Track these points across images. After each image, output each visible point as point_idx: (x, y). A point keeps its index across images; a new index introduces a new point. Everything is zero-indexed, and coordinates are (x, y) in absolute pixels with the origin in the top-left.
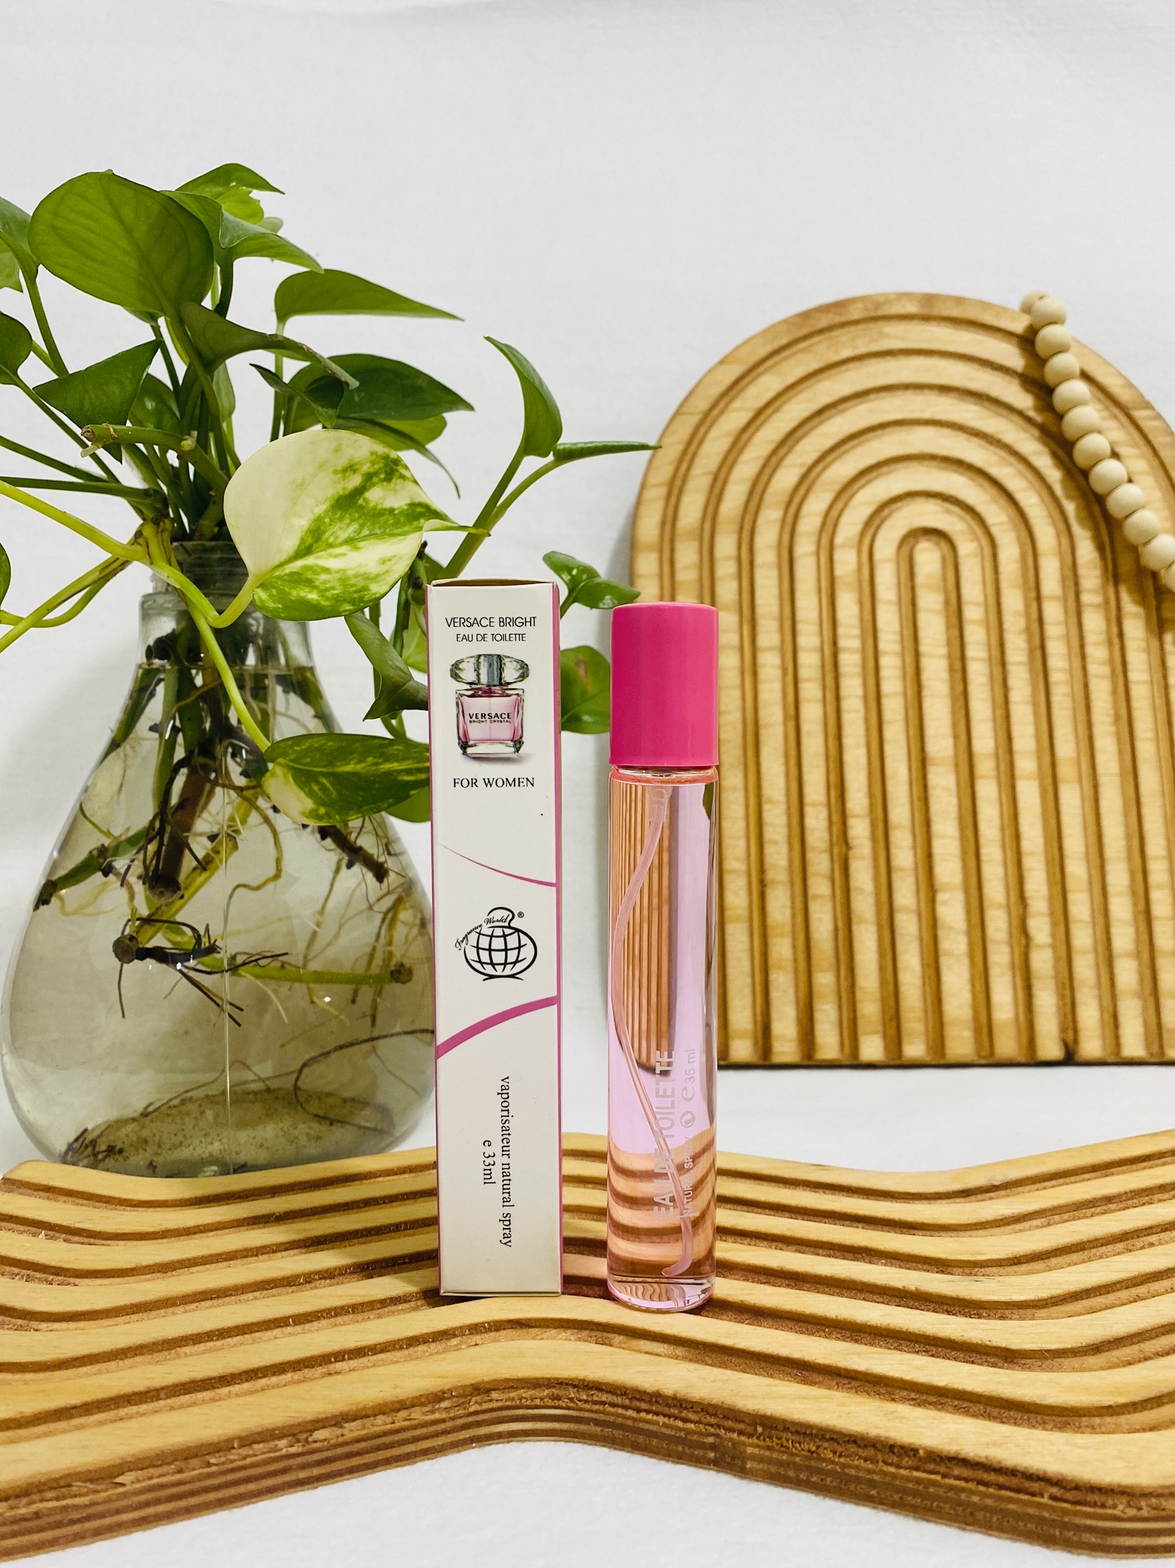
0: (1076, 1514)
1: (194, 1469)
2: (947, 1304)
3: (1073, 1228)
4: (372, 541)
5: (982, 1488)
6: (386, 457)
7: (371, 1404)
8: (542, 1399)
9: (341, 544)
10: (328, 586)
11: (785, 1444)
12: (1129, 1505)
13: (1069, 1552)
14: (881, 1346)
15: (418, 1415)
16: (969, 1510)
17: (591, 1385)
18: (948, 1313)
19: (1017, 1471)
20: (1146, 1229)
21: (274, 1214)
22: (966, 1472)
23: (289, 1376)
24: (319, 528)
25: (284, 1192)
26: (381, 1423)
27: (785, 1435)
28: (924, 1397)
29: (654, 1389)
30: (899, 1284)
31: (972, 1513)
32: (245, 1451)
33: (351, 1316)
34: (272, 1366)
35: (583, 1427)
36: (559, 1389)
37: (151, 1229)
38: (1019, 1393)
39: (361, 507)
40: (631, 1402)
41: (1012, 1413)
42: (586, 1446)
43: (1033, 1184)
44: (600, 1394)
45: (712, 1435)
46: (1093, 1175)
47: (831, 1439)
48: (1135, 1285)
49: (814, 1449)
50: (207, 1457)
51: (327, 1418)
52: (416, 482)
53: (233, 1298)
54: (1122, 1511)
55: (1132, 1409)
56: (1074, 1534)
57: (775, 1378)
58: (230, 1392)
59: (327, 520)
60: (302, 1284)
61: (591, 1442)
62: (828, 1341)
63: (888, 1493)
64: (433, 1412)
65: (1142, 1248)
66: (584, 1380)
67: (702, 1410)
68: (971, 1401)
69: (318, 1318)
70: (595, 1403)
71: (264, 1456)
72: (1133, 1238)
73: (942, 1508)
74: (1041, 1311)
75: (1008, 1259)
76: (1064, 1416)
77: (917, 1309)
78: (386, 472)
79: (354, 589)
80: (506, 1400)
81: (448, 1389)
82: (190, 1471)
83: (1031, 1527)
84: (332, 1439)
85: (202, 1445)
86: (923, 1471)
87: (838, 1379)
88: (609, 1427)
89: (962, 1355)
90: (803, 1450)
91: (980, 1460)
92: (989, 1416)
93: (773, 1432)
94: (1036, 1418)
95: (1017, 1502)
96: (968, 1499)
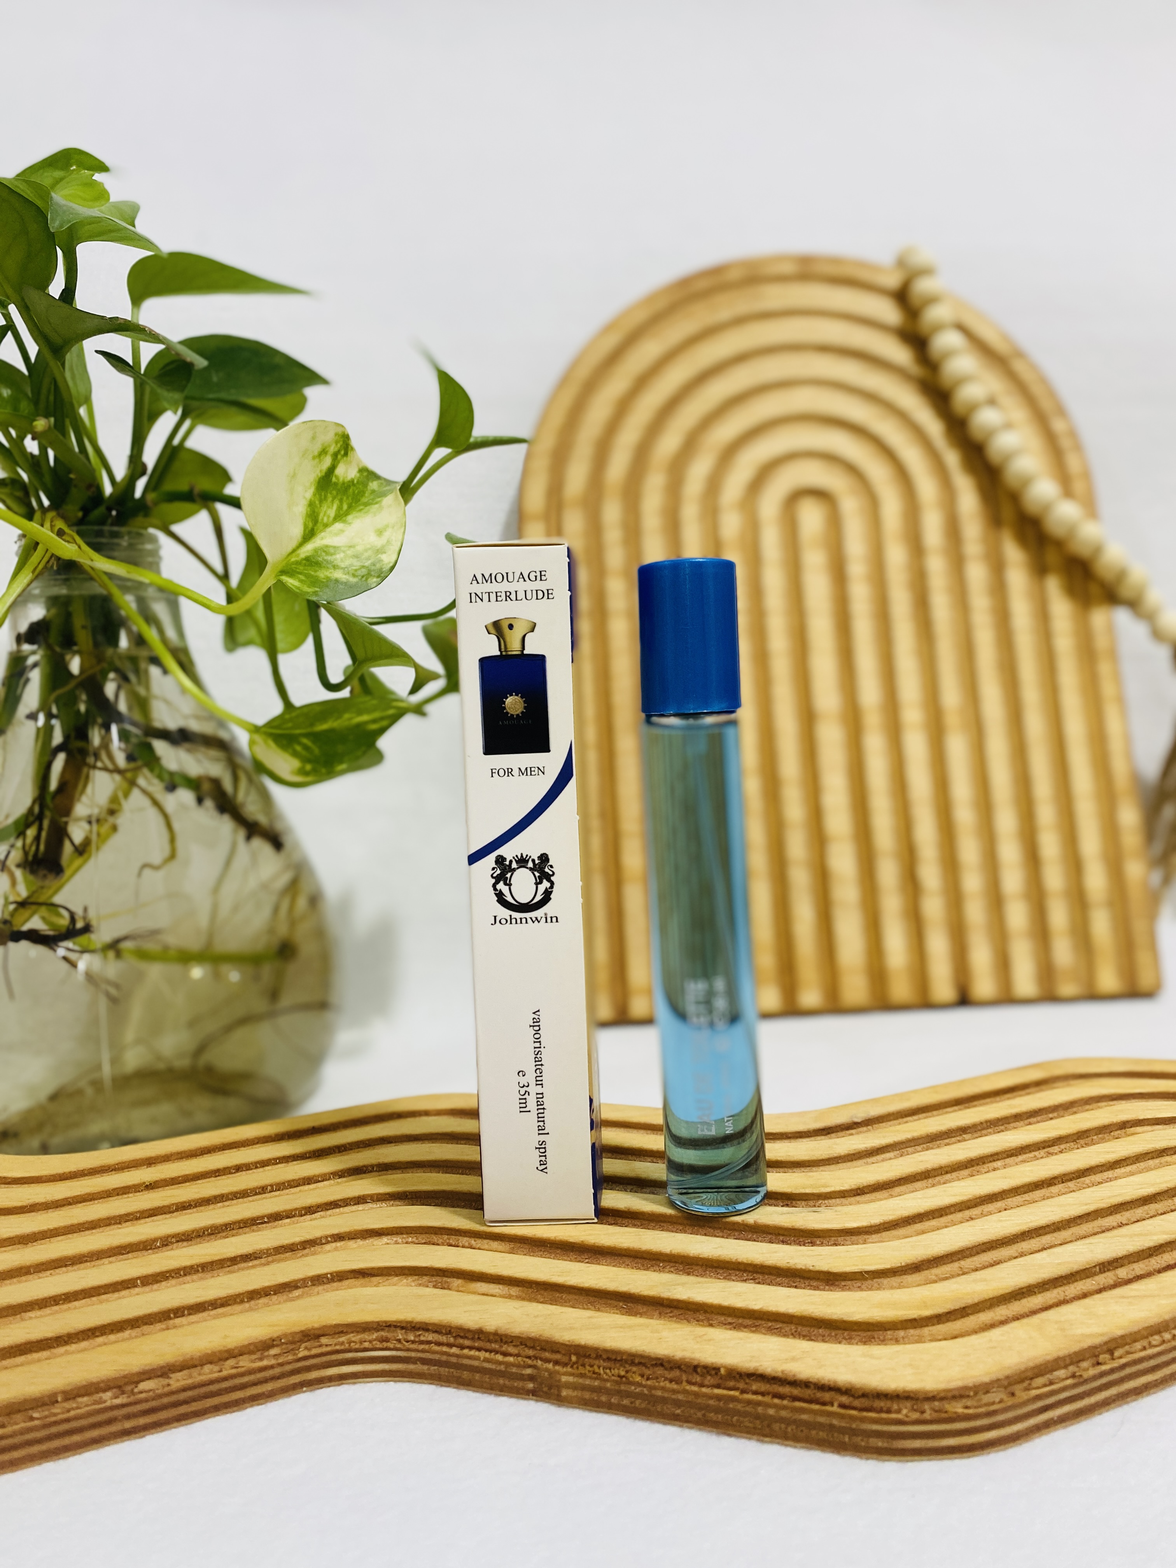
0: (863, 1420)
1: (17, 1424)
2: (783, 1235)
3: (921, 1158)
5: (776, 1401)
7: (199, 1354)
8: (370, 1342)
11: (597, 1370)
12: (913, 1410)
13: (859, 1457)
14: (711, 1277)
15: (246, 1363)
16: (766, 1423)
17: (418, 1326)
18: (783, 1242)
19: (810, 1382)
20: (991, 1155)
21: (144, 1183)
22: (763, 1387)
23: (127, 1333)
25: (160, 1162)
26: (209, 1372)
27: (597, 1362)
28: (740, 1321)
29: (477, 1326)
31: (768, 1426)
32: (69, 1404)
33: (200, 1275)
34: (109, 1325)
35: (411, 1367)
36: (388, 1332)
37: (19, 1204)
38: (830, 1313)
40: (455, 1340)
41: (820, 1330)
42: (414, 1385)
43: (894, 1119)
44: (427, 1334)
45: (530, 1366)
46: (956, 1108)
47: (640, 1363)
48: (969, 1208)
49: (623, 1373)
50: (30, 1412)
51: (153, 1370)
53: (88, 1264)
54: (907, 1416)
55: (935, 1321)
56: (862, 1440)
57: (602, 1311)
58: (66, 1350)
60: (159, 1247)
61: (419, 1380)
62: (660, 1274)
63: (692, 1411)
64: (261, 1359)
65: (988, 1172)
66: (411, 1322)
67: (521, 1344)
68: (783, 1322)
69: (167, 1278)
70: (422, 1342)
71: (89, 1408)
72: (978, 1164)
73: (741, 1422)
74: (874, 1236)
75: (851, 1190)
76: (869, 1331)
77: (755, 1240)
80: (335, 1345)
81: (278, 1337)
82: (12, 1426)
83: (822, 1435)
84: (158, 1389)
85: (25, 1401)
86: (725, 1388)
87: (661, 1309)
88: (435, 1365)
89: (786, 1281)
90: (613, 1375)
91: (776, 1375)
92: (799, 1334)
93: (586, 1360)
94: (843, 1334)
95: (809, 1412)
96: (765, 1412)
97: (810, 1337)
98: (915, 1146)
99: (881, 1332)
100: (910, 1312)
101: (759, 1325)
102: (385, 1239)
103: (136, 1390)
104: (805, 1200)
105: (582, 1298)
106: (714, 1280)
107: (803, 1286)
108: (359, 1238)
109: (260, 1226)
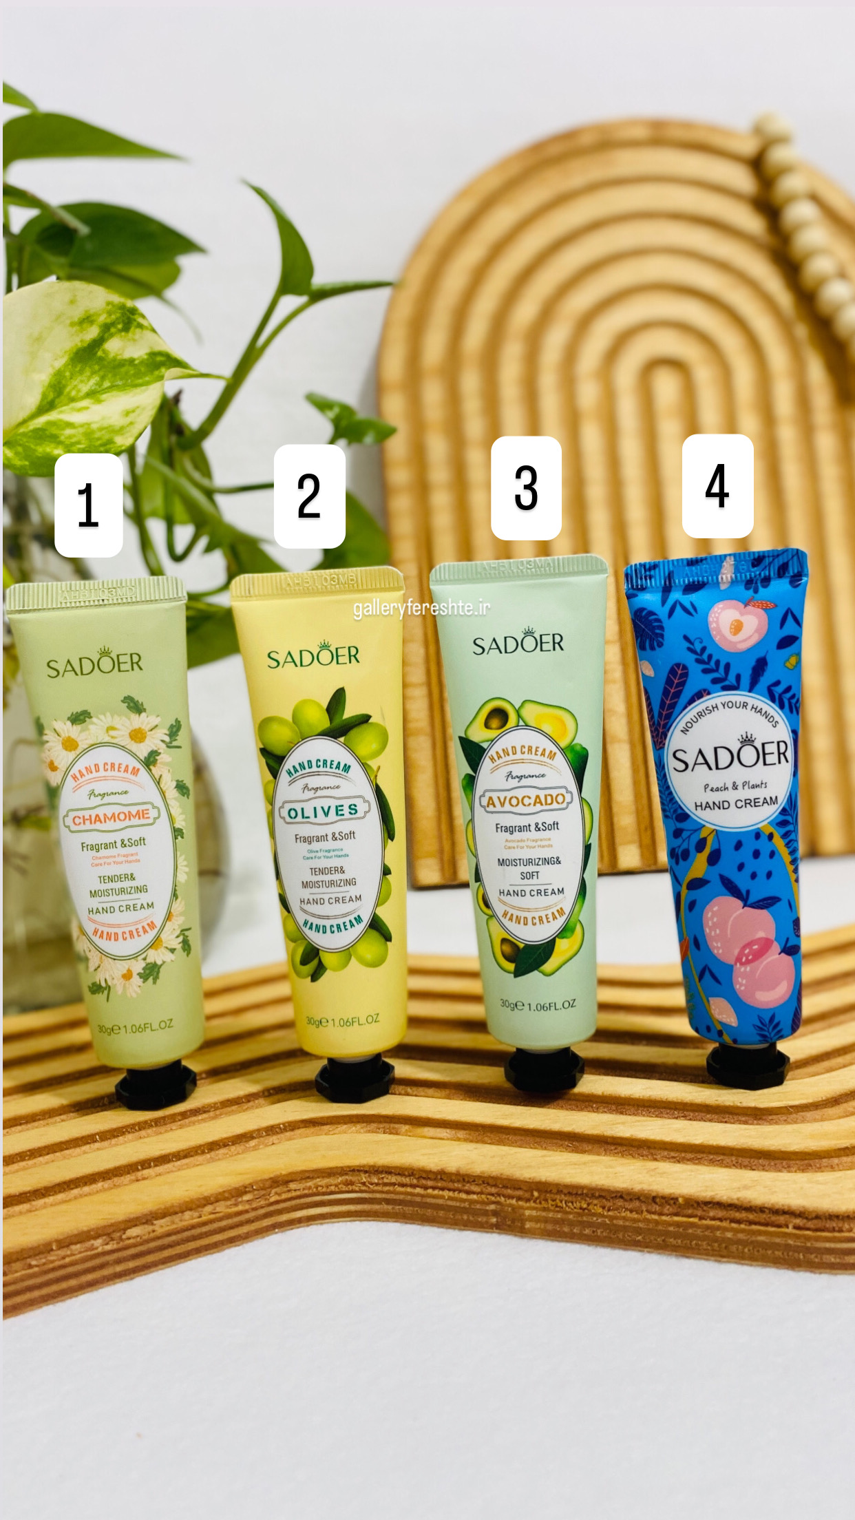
0: (817, 1239)
1: (16, 1272)
4: (114, 393)
5: (734, 1225)
6: (123, 307)
7: (178, 1202)
8: (336, 1186)
9: (83, 398)
10: (73, 440)
11: (559, 1204)
13: (811, 1272)
14: (644, 1116)
15: (222, 1208)
16: (724, 1245)
17: (380, 1169)
19: (766, 1208)
22: (720, 1213)
23: (100, 1185)
24: (59, 382)
26: (189, 1218)
27: (558, 1197)
28: (683, 1155)
29: (439, 1168)
31: (726, 1247)
32: (62, 1253)
33: (154, 1129)
34: (82, 1178)
35: (376, 1207)
36: (352, 1176)
38: (767, 1143)
39: (101, 359)
40: (418, 1181)
41: (760, 1161)
42: (379, 1223)
44: (390, 1177)
45: (494, 1203)
47: (600, 1196)
49: (585, 1206)
50: (28, 1260)
51: (137, 1218)
52: (154, 331)
53: (41, 1122)
56: (816, 1257)
57: (549, 1150)
58: (45, 1203)
59: (67, 374)
61: (383, 1219)
62: (596, 1114)
64: (236, 1205)
66: (373, 1166)
67: (483, 1182)
68: (724, 1154)
69: (123, 1134)
70: (385, 1184)
71: (82, 1255)
73: (700, 1246)
76: (806, 1159)
78: (123, 321)
79: (99, 442)
80: (304, 1189)
81: (250, 1184)
82: (13, 1274)
83: (778, 1254)
84: (144, 1235)
85: (22, 1250)
86: (683, 1216)
87: (606, 1146)
88: (399, 1205)
89: (716, 1117)
90: (575, 1208)
91: (732, 1202)
92: (741, 1165)
93: (548, 1195)
94: (782, 1163)
95: (764, 1235)
96: (723, 1236)
97: (751, 1167)
99: (817, 1161)
101: (701, 1158)
103: (124, 1237)
105: (528, 1139)
106: (649, 1118)
107: (732, 1121)
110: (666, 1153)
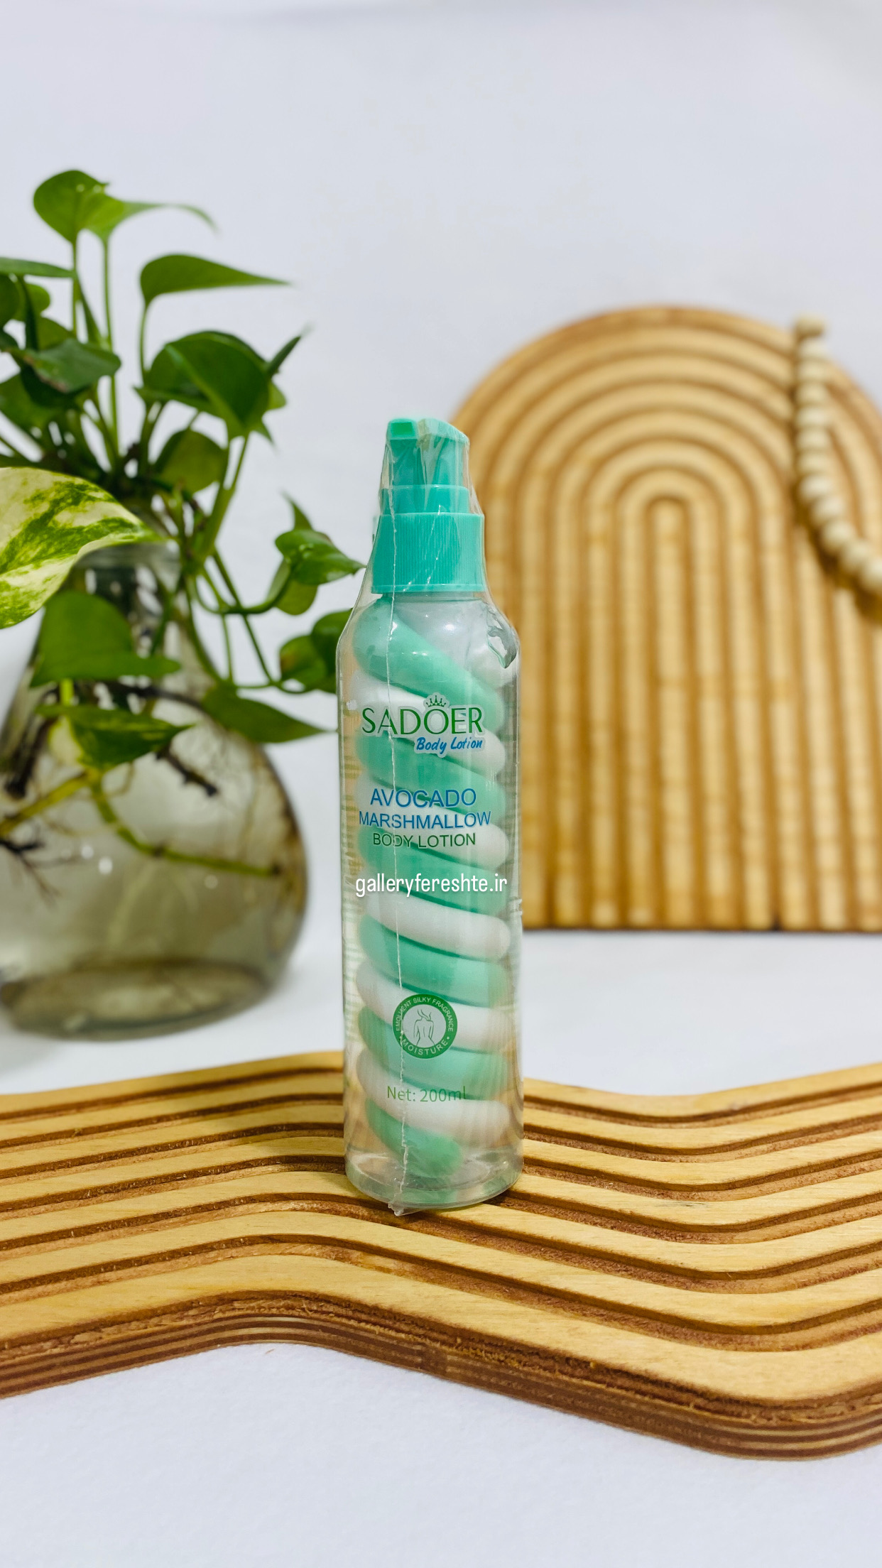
0: (715, 1421)
2: (656, 1227)
3: (793, 1154)
5: (638, 1397)
7: (126, 1311)
8: (278, 1308)
11: (479, 1353)
12: (761, 1416)
13: (710, 1452)
14: (587, 1267)
15: (167, 1322)
16: (628, 1414)
17: (320, 1298)
18: (657, 1234)
19: (669, 1383)
20: (859, 1156)
22: (628, 1383)
23: (63, 1284)
25: (89, 1108)
26: (134, 1329)
27: (480, 1346)
28: (611, 1314)
29: (374, 1303)
30: (615, 1207)
31: (630, 1417)
32: (14, 1352)
33: (126, 1229)
34: (46, 1276)
35: (314, 1333)
36: (295, 1301)
38: (693, 1312)
40: (353, 1313)
41: (685, 1331)
42: (315, 1348)
43: (770, 1109)
44: (328, 1306)
45: (419, 1344)
47: (518, 1351)
48: (832, 1211)
49: (502, 1358)
51: (87, 1324)
53: (27, 1210)
54: (754, 1421)
55: (790, 1329)
56: (714, 1438)
57: (486, 1295)
60: (89, 1197)
61: (319, 1345)
62: (541, 1260)
63: (562, 1398)
64: (181, 1319)
65: (853, 1174)
66: (315, 1294)
67: (413, 1323)
68: (650, 1318)
69: (97, 1231)
70: (323, 1313)
71: (30, 1356)
72: (845, 1164)
73: (607, 1411)
74: (740, 1234)
75: (724, 1184)
76: (728, 1333)
77: (628, 1231)
80: (247, 1309)
81: (196, 1300)
83: (678, 1430)
84: (91, 1341)
86: (592, 1381)
87: (538, 1295)
88: (336, 1334)
90: (493, 1359)
91: (640, 1373)
92: (664, 1333)
93: (470, 1343)
94: (703, 1336)
95: (668, 1410)
96: (626, 1405)
97: (674, 1334)
98: (787, 1139)
99: (739, 1336)
100: (767, 1319)
101: (628, 1320)
102: (292, 1205)
103: (72, 1341)
104: (679, 1191)
105: (468, 1279)
107: (671, 1281)
108: (268, 1201)
109: (179, 1182)
110: (595, 1310)
